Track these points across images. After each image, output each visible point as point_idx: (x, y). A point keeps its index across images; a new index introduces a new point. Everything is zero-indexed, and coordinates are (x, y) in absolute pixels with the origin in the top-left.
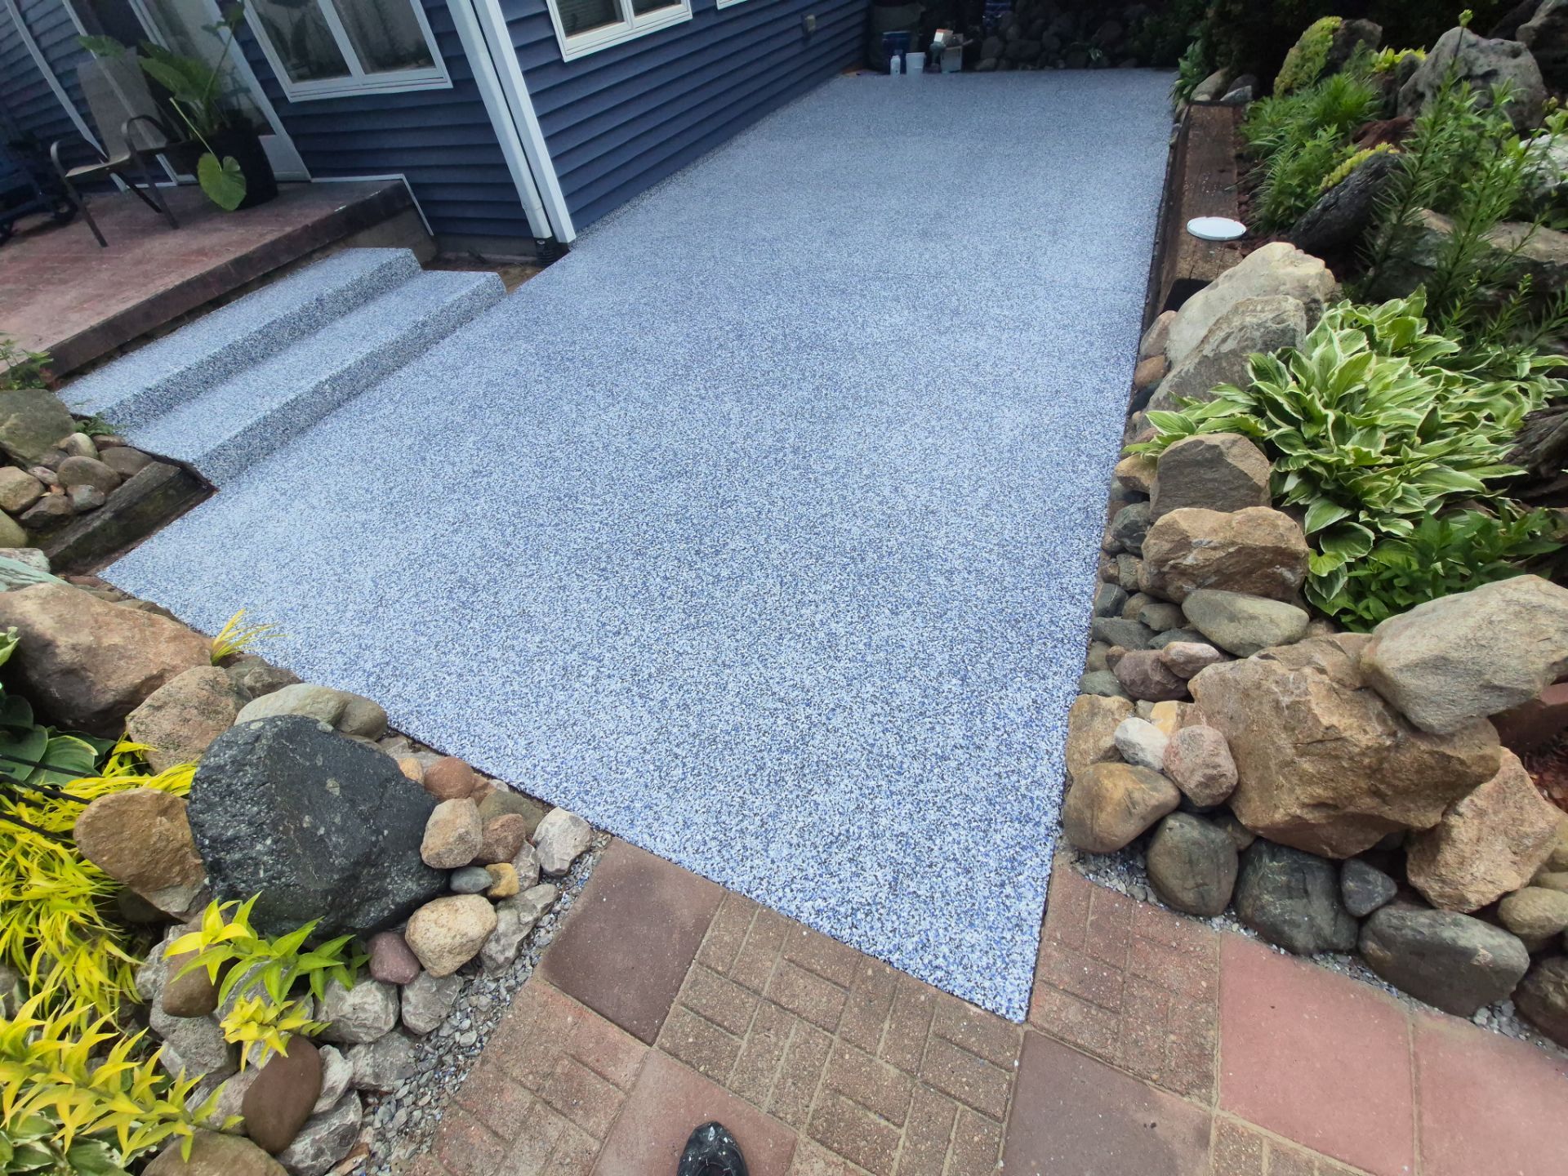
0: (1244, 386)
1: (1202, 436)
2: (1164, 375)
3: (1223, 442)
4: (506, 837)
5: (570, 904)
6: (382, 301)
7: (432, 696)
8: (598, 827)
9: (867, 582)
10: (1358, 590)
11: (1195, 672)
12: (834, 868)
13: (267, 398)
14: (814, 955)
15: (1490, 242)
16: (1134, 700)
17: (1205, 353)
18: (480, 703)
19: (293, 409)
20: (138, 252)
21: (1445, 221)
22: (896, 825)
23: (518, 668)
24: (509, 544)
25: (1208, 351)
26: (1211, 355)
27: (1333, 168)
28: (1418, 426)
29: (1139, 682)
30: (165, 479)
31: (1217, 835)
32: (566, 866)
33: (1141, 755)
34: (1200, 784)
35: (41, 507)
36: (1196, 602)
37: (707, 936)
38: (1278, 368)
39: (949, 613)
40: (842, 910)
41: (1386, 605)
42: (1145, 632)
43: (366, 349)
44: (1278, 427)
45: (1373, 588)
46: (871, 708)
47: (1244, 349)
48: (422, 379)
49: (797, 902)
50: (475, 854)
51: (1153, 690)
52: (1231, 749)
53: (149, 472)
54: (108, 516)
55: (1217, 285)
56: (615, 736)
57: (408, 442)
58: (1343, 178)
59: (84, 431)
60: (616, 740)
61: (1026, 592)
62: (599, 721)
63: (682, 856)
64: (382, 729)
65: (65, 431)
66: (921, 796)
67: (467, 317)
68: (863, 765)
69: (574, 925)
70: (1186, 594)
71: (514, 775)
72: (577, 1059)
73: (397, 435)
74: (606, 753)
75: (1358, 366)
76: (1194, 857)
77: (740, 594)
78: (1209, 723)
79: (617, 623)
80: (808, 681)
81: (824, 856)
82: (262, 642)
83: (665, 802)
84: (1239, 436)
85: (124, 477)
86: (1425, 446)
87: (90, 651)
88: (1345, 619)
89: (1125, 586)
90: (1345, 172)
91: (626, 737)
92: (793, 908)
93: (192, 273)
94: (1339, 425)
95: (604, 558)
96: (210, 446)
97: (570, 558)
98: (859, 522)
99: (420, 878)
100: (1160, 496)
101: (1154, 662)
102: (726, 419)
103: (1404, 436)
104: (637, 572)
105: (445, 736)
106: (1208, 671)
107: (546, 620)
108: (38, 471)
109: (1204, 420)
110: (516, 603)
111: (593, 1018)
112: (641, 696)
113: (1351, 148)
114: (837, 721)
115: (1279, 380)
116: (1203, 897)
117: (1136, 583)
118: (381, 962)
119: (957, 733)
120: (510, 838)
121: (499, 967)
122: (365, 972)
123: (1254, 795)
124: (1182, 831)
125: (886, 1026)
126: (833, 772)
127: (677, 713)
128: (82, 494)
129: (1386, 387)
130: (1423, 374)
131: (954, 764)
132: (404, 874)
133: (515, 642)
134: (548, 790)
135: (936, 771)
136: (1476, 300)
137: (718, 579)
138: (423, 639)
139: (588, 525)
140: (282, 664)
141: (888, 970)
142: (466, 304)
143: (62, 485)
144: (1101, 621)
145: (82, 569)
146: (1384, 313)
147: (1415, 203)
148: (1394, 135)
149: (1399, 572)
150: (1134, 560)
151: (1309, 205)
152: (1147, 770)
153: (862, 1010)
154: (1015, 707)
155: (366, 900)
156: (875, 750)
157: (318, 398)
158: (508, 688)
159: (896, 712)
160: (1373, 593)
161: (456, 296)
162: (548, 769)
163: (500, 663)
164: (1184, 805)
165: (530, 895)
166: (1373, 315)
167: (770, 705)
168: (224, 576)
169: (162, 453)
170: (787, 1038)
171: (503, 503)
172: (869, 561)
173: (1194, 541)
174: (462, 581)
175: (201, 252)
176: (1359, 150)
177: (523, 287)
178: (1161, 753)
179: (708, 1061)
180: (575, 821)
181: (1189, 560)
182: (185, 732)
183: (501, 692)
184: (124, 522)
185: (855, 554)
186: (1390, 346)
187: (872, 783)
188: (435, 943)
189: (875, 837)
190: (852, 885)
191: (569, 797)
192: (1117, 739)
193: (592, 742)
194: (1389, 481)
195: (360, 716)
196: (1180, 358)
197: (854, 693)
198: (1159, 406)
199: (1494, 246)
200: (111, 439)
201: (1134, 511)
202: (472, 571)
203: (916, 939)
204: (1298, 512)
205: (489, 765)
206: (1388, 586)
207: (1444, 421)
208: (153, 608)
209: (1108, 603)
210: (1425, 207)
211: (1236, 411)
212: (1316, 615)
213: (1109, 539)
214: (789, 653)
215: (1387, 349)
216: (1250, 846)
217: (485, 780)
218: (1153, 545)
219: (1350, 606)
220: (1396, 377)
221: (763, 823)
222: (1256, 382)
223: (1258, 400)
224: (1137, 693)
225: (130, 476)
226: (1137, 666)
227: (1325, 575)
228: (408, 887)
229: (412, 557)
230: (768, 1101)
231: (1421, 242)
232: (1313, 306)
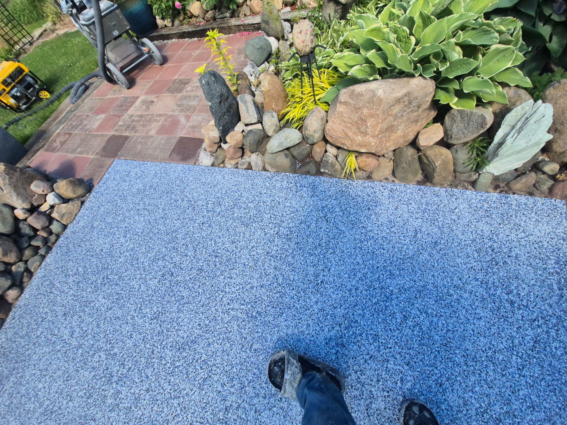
71: (226, 170)
105: (255, 174)
112: (191, 201)
134: (214, 169)
162: (215, 173)
205: (235, 170)
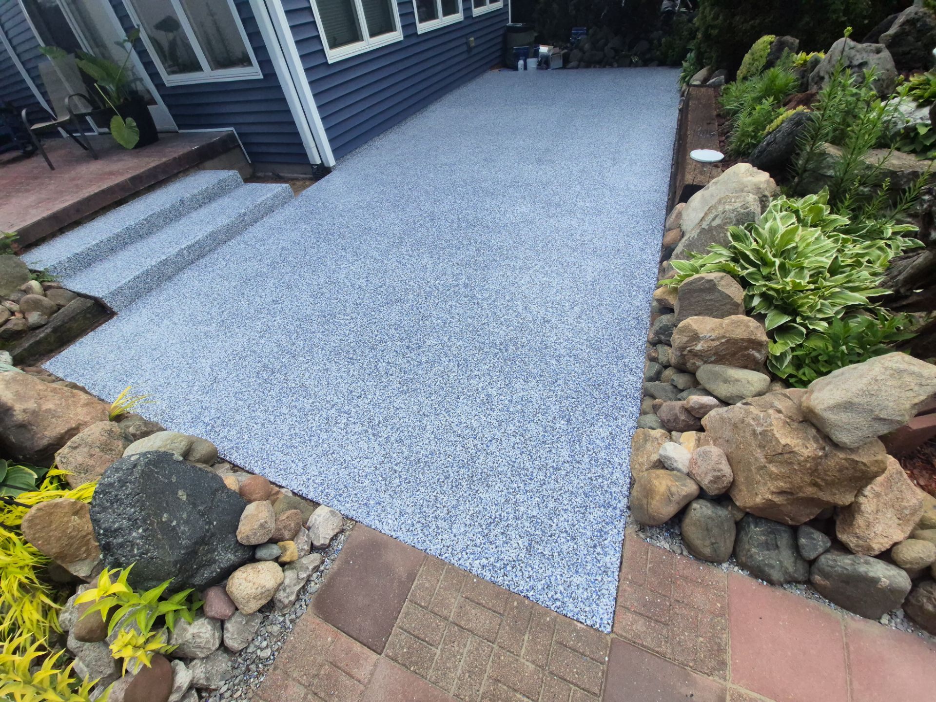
0: (726, 245)
1: (703, 274)
2: (680, 240)
3: (715, 278)
4: (290, 525)
5: (330, 566)
6: (220, 201)
7: (246, 437)
8: (347, 517)
9: (509, 363)
10: (798, 363)
11: (705, 414)
12: (492, 539)
13: (149, 259)
14: (480, 594)
15: (865, 161)
16: (670, 431)
17: (703, 227)
18: (275, 441)
19: (164, 265)
20: (73, 173)
21: (838, 149)
22: (530, 511)
23: (298, 419)
24: (294, 344)
25: (705, 225)
26: (707, 227)
27: (772, 121)
28: (828, 267)
29: (672, 421)
30: (85, 308)
31: (723, 512)
32: (327, 542)
33: (675, 464)
34: (710, 482)
35: (9, 326)
36: (704, 372)
37: (415, 583)
38: (745, 235)
39: (559, 381)
40: (498, 565)
41: (815, 371)
42: (675, 390)
43: (210, 229)
44: (747, 269)
45: (807, 362)
46: (513, 439)
47: (725, 224)
48: (243, 246)
49: (470, 561)
50: (270, 536)
51: (681, 425)
52: (729, 460)
53: (75, 303)
54: (49, 330)
55: (708, 188)
56: (358, 460)
57: (234, 284)
58: (778, 126)
59: (36, 279)
60: (358, 462)
61: (604, 368)
62: (348, 451)
63: (399, 534)
64: (214, 459)
65: (25, 279)
66: (545, 493)
67: (271, 210)
68: (509, 474)
69: (333, 579)
70: (698, 367)
71: (295, 486)
72: (334, 664)
73: (227, 280)
74: (352, 471)
75: (791, 232)
76: (709, 526)
77: (433, 372)
78: (715, 445)
79: (359, 391)
80: (475, 424)
81: (486, 531)
82: (141, 406)
83: (389, 500)
84: (725, 274)
85: (59, 307)
86: (833, 278)
87: (35, 413)
88: (792, 380)
89: (662, 364)
90: (779, 123)
91: (365, 460)
92: (467, 565)
93: (105, 185)
94: (782, 267)
95: (351, 351)
96: (113, 288)
97: (331, 352)
98: (504, 328)
99: (236, 552)
100: (680, 310)
101: (680, 408)
102: (424, 268)
103: (820, 273)
104: (371, 360)
105: (253, 462)
106: (712, 413)
107: (316, 389)
108: (8, 304)
109: (704, 265)
110: (297, 380)
111: (344, 638)
112: (374, 435)
113: (782, 110)
114: (493, 448)
115: (747, 241)
116: (715, 551)
117: (668, 361)
118: (211, 606)
119: (565, 453)
120: (293, 525)
121: (285, 607)
122: (201, 612)
123: (743, 488)
124: (701, 510)
125: (526, 638)
126: (491, 479)
127: (395, 445)
128: (34, 317)
129: (808, 245)
130: (829, 237)
131: (563, 473)
132: (226, 549)
133: (297, 403)
134: (317, 495)
135: (553, 477)
136: (858, 194)
137: (420, 363)
138: (241, 403)
139: (342, 332)
140: (155, 419)
141: (527, 602)
142: (270, 203)
143: (22, 312)
144: (649, 384)
145: (32, 362)
146: (805, 202)
147: (821, 139)
148: (806, 102)
149: (822, 353)
150: (666, 348)
151: (759, 142)
152: (679, 474)
153: (511, 628)
154: (599, 437)
155: (201, 566)
156: (516, 465)
157: (179, 258)
158: (293, 432)
159: (528, 442)
160: (807, 365)
161: (263, 198)
162: (317, 481)
163: (288, 416)
164: (702, 495)
165: (305, 561)
166: (799, 204)
167: (452, 439)
168: (119, 366)
169: (84, 292)
170: (465, 646)
171: (291, 319)
172: (510, 351)
173: (701, 336)
174: (265, 367)
175: (111, 173)
176: (787, 110)
177: (304, 192)
178: (687, 463)
179: (416, 663)
180: (333, 513)
181: (699, 347)
182: (91, 462)
183: (288, 434)
184: (59, 334)
185: (502, 347)
186: (809, 222)
187: (515, 485)
188: (245, 593)
189: (517, 518)
190: (504, 549)
191: (330, 498)
192: (660, 455)
193: (344, 464)
194: (812, 299)
195: (201, 451)
196: (689, 229)
197: (502, 431)
198: (677, 257)
199: (867, 163)
200: (53, 284)
201: (665, 319)
202: (271, 360)
203: (543, 582)
204: (761, 318)
205: (281, 480)
206: (815, 360)
207: (843, 264)
208: (74, 386)
209: (652, 373)
210: (826, 142)
211: (722, 260)
212: (774, 378)
213: (652, 335)
214: (463, 407)
215: (807, 223)
216: (742, 519)
217: (277, 489)
218: (677, 339)
219: (794, 373)
220: (813, 239)
221: (449, 512)
222: (733, 243)
223: (735, 253)
224: (671, 427)
225: (63, 306)
226: (671, 410)
227: (778, 354)
228: (230, 557)
229: (235, 353)
230: (453, 689)
231: (824, 162)
232: (764, 199)
